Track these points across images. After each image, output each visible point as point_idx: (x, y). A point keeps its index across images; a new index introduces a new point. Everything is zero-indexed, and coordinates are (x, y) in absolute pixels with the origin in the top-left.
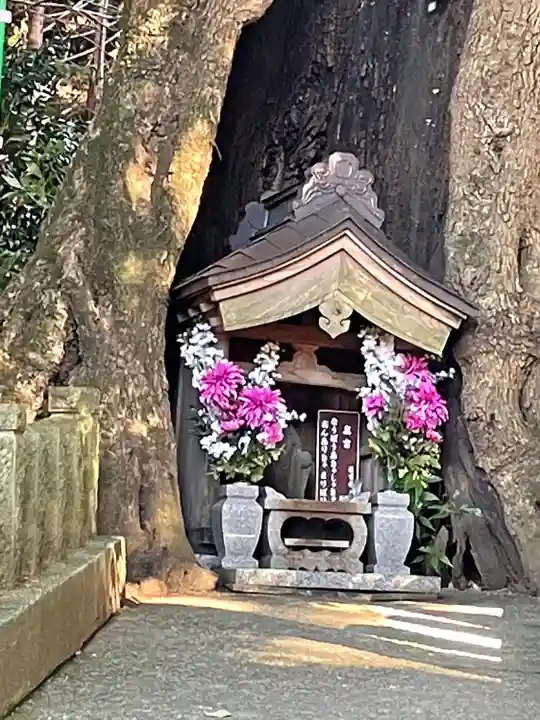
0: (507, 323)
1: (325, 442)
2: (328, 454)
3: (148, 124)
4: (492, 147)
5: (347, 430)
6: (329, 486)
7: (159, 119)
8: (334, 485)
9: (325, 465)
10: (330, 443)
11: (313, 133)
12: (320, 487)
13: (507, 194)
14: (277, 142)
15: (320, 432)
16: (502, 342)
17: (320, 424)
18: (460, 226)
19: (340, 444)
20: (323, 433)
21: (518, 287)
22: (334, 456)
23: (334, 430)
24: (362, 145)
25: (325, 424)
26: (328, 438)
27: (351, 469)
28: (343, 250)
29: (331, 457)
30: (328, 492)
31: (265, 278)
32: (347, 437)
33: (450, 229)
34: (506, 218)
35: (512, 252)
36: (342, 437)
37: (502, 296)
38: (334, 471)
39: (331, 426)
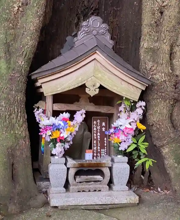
0: (165, 86)
1: (95, 129)
2: (97, 134)
3: (16, 7)
4: (159, 11)
5: (104, 124)
6: (97, 146)
7: (20, 4)
8: (99, 145)
9: (95, 138)
10: (97, 129)
11: (93, 9)
12: (94, 146)
13: (165, 31)
14: (80, 13)
15: (93, 125)
16: (163, 94)
17: (93, 122)
18: (146, 45)
19: (101, 129)
20: (94, 126)
21: (170, 70)
22: (99, 134)
23: (99, 124)
24: (112, 13)
25: (95, 122)
26: (96, 128)
27: (105, 139)
28: (95, 59)
29: (98, 135)
30: (97, 148)
31: (61, 73)
32: (104, 126)
33: (142, 46)
34: (165, 41)
35: (167, 56)
36: (101, 127)
37: (163, 75)
38: (99, 140)
39: (97, 123)
